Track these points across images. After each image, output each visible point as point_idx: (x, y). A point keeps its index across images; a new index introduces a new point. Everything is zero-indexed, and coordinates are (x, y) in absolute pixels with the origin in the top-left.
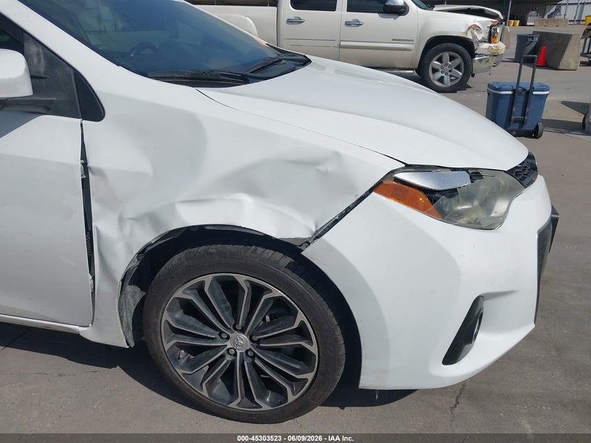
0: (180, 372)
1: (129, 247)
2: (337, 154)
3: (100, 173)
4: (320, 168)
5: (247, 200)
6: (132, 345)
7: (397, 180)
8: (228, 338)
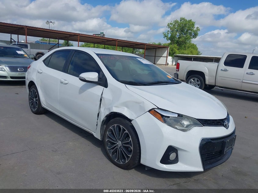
0: (108, 148)
1: (104, 114)
2: (143, 102)
3: (104, 98)
4: (140, 104)
5: (126, 108)
6: (102, 140)
7: (155, 110)
8: (118, 142)
